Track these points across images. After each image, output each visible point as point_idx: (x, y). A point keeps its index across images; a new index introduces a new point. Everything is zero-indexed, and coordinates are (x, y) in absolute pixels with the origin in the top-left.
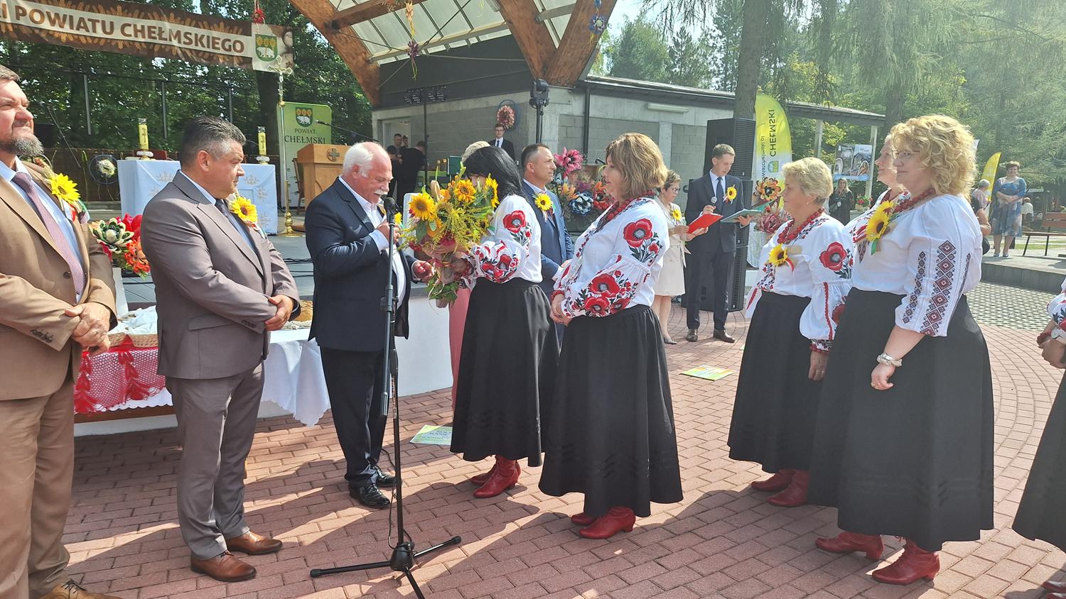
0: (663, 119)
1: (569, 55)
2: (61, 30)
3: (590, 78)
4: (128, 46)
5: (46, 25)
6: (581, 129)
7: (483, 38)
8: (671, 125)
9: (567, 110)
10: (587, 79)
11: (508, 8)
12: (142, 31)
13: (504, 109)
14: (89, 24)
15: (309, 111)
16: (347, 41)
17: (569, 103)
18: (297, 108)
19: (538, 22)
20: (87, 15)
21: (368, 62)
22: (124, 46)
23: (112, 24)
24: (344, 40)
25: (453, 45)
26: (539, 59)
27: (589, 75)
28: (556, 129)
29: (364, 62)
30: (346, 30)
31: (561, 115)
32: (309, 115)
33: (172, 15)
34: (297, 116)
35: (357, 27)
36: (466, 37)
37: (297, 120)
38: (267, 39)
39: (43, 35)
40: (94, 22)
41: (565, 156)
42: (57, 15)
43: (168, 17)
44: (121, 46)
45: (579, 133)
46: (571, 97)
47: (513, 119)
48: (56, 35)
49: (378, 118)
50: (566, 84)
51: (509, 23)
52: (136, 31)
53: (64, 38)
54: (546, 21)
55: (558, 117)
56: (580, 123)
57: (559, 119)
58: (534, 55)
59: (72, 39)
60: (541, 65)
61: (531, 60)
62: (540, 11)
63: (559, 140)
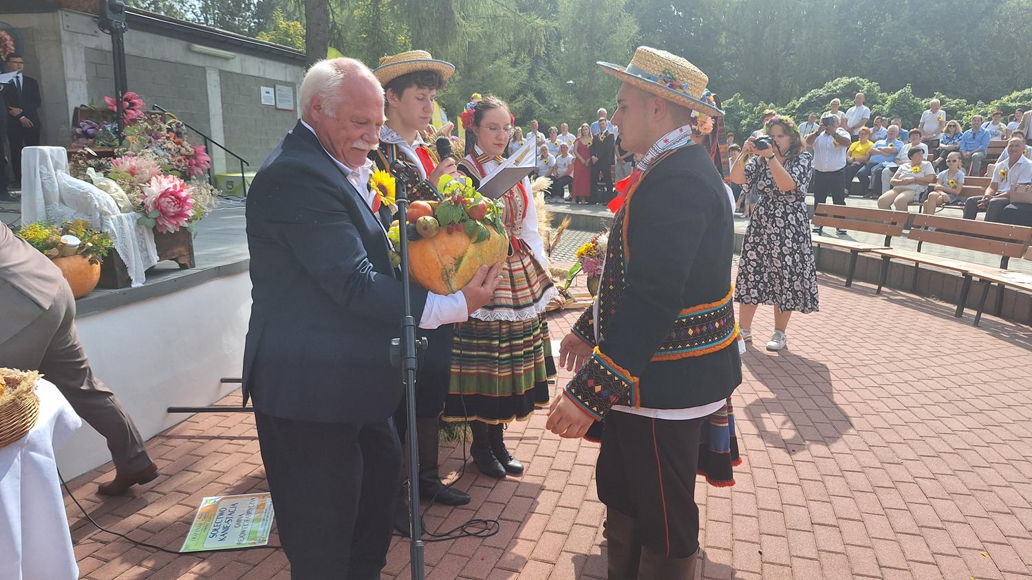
0: (208, 65)
8: (217, 71)
9: (93, 42)
17: (95, 35)
28: (82, 67)
31: (86, 47)
45: (109, 72)
46: (97, 28)
47: (13, 48)
50: (89, 10)
55: (83, 50)
56: (111, 60)
57: (85, 53)
63: (88, 80)
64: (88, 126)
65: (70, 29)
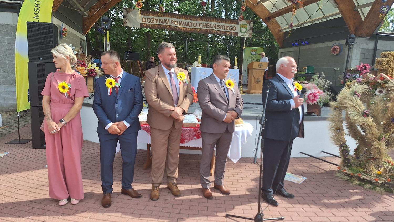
1: (369, 23)
2: (182, 26)
3: (379, 33)
4: (200, 30)
5: (178, 25)
6: (372, 55)
7: (328, 19)
9: (365, 47)
10: (377, 33)
11: (341, 6)
12: (205, 25)
13: (335, 47)
14: (190, 24)
15: (256, 50)
16: (273, 24)
17: (367, 44)
18: (251, 49)
19: (355, 11)
20: (190, 21)
21: (280, 31)
22: (199, 31)
23: (196, 23)
24: (272, 24)
25: (315, 23)
26: (354, 26)
27: (379, 31)
28: (359, 55)
29: (278, 31)
30: (272, 20)
31: (362, 49)
32: (255, 51)
33: (214, 19)
34: (251, 52)
35: (277, 19)
36: (321, 19)
37: (251, 53)
38: (244, 25)
39: (177, 28)
40: (191, 23)
41: (361, 66)
42: (181, 22)
43: (213, 20)
44: (198, 31)
45: (370, 57)
46: (368, 41)
47: (339, 51)
48: (181, 28)
49: (281, 52)
50: (366, 36)
51: (341, 12)
52: (203, 26)
53: (182, 29)
54: (359, 10)
55: (360, 50)
56: (372, 52)
57: (361, 50)
58: (351, 24)
59: (185, 29)
60: (355, 28)
61: (350, 26)
62: (357, 5)
63: (360, 59)
64: (348, 75)
65: (357, 43)
